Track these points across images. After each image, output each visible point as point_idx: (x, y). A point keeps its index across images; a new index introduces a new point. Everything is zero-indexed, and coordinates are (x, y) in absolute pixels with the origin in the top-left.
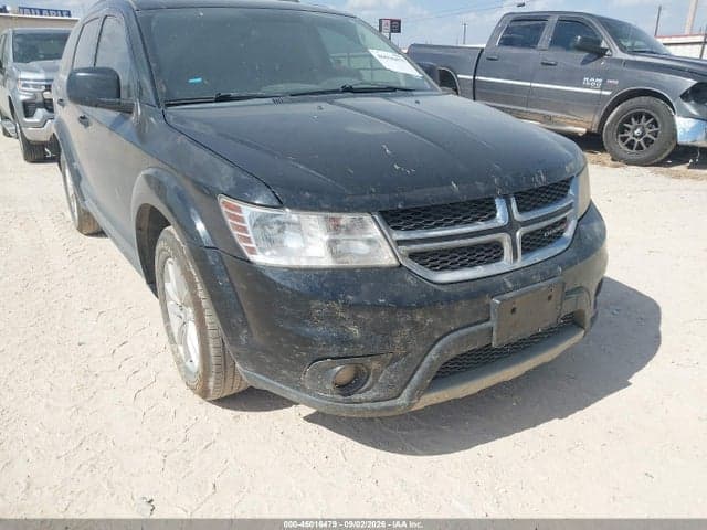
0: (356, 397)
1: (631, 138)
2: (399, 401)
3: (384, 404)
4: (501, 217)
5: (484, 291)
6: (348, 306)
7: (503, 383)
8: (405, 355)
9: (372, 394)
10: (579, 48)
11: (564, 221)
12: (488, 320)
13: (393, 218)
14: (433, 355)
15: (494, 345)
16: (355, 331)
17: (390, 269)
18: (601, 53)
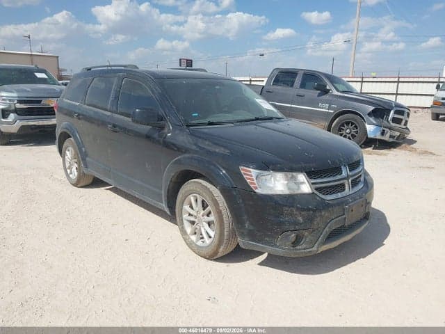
0: (298, 247)
1: (345, 134)
2: (313, 249)
3: (308, 250)
4: (344, 174)
5: (342, 203)
6: (298, 208)
7: (345, 242)
8: (317, 229)
9: (304, 246)
10: (316, 89)
11: (361, 176)
12: (344, 214)
13: (311, 174)
14: (327, 229)
15: (346, 225)
16: (300, 219)
17: (309, 194)
18: (327, 92)
